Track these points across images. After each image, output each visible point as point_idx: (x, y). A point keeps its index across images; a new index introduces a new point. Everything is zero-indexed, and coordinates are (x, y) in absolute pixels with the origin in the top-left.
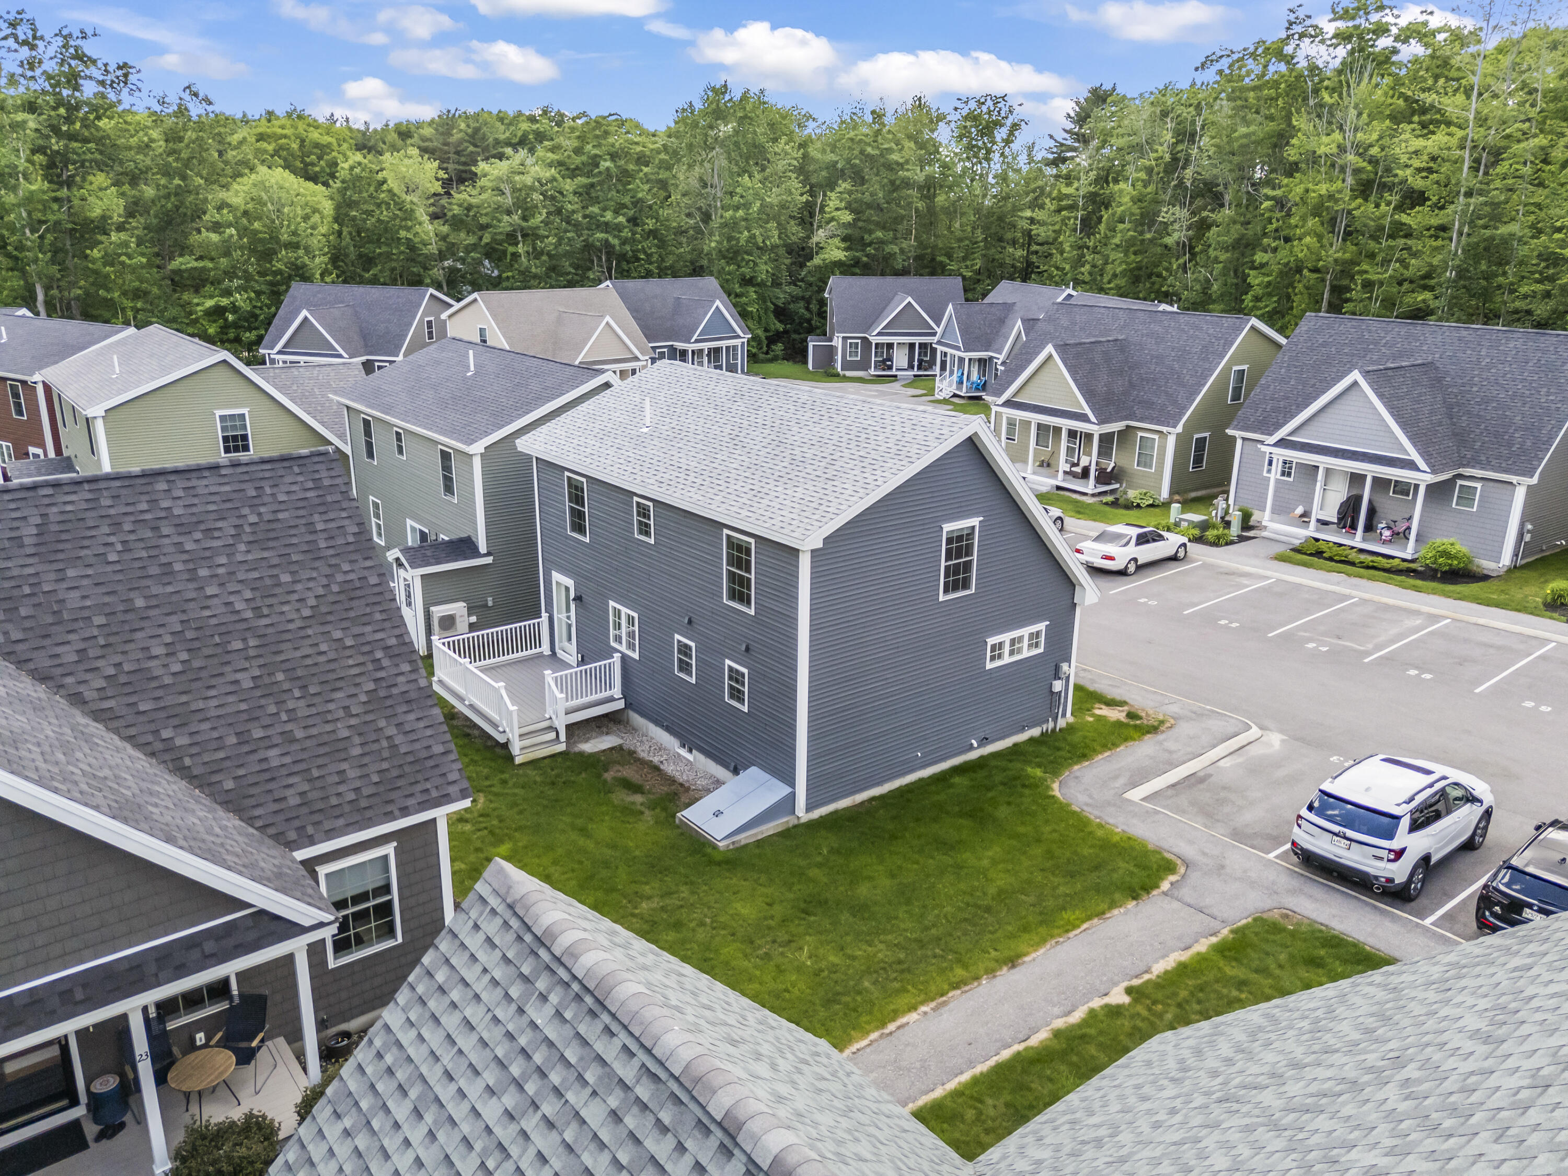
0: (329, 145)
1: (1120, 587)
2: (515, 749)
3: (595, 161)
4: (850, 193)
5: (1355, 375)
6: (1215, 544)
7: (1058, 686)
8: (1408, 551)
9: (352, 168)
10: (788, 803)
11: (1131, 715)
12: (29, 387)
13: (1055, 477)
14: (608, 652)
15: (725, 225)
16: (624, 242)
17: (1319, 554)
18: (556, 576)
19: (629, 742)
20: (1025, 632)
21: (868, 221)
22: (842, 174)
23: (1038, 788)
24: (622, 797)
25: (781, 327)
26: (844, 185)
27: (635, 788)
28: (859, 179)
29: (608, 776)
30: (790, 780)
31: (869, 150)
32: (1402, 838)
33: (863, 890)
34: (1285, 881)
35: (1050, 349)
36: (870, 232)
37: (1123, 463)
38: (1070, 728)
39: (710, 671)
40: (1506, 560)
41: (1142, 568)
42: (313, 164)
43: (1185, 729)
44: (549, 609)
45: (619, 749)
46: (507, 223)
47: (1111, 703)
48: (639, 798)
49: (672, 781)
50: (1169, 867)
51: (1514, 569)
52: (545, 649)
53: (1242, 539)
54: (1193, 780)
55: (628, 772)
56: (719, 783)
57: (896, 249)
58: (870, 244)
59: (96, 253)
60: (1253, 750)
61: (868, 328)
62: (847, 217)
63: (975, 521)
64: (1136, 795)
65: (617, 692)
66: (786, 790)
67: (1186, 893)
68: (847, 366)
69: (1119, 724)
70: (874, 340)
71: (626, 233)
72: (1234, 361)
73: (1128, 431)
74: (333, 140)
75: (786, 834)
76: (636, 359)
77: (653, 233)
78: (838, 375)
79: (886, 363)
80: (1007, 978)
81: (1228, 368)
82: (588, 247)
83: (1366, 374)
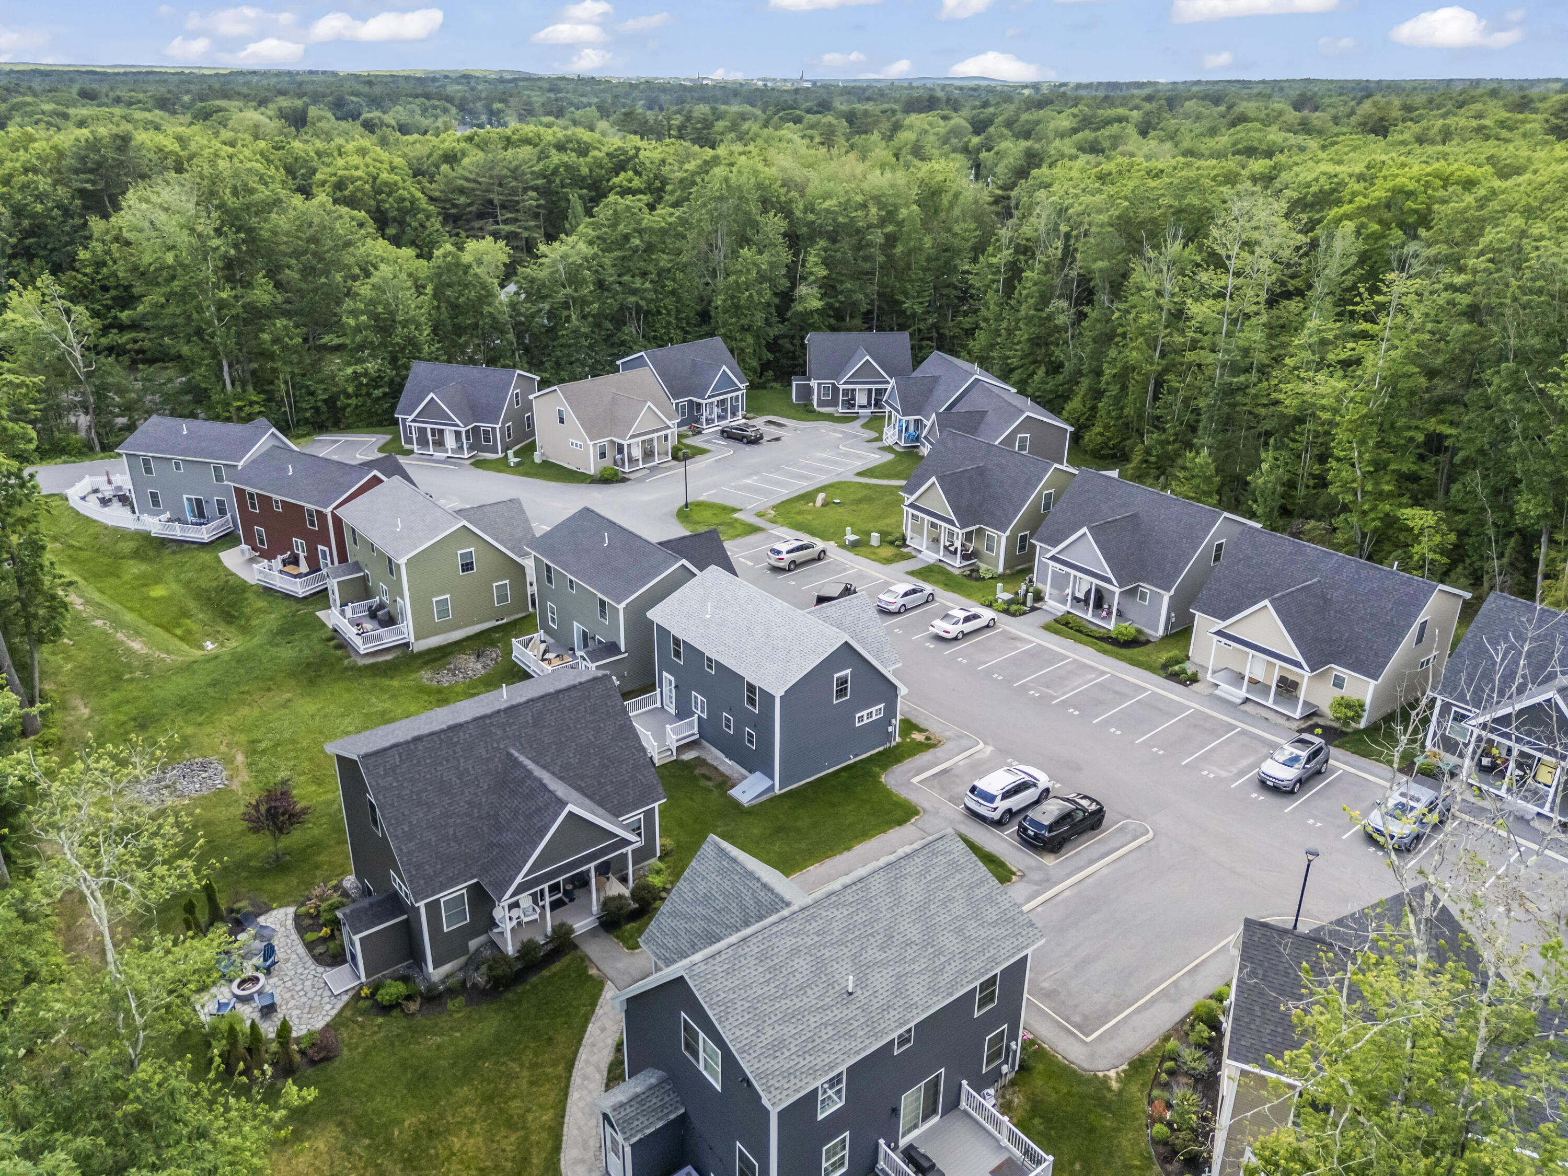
0: (396, 184)
1: (950, 650)
2: (656, 761)
3: (626, 238)
4: (825, 250)
5: (1085, 530)
6: (1014, 615)
7: (890, 729)
8: (1111, 625)
9: (445, 256)
10: (772, 788)
11: (928, 738)
12: (322, 516)
13: (938, 552)
14: (692, 714)
15: (728, 288)
16: (649, 301)
17: (1066, 624)
18: (665, 674)
19: (704, 755)
20: (874, 709)
21: (840, 274)
22: (821, 234)
23: (876, 777)
24: (704, 783)
25: (770, 357)
26: (822, 243)
27: (709, 779)
28: (833, 238)
29: (697, 772)
30: (772, 778)
31: (841, 219)
32: (997, 803)
33: (799, 824)
34: (959, 818)
35: (933, 479)
36: (842, 282)
37: (979, 547)
38: (898, 745)
39: (739, 730)
40: (1161, 632)
41: (965, 635)
42: (383, 201)
43: (949, 745)
44: (661, 686)
45: (697, 758)
46: (563, 293)
47: (921, 730)
48: (710, 784)
49: (723, 775)
50: (917, 813)
51: (1166, 637)
52: (659, 705)
53: (1033, 609)
54: (945, 772)
55: (704, 771)
56: (745, 778)
57: (861, 296)
58: (841, 293)
59: (265, 336)
60: (977, 756)
61: (836, 375)
62: (822, 272)
63: (848, 671)
64: (915, 780)
65: (696, 731)
66: (770, 783)
67: (920, 824)
68: (821, 403)
69: (920, 743)
70: (841, 387)
71: (651, 295)
72: (1044, 488)
73: (979, 531)
74: (398, 178)
75: (771, 800)
76: (668, 427)
77: (673, 292)
78: (814, 411)
79: (850, 403)
80: (846, 855)
81: (1040, 493)
82: (622, 308)
83: (1091, 529)
